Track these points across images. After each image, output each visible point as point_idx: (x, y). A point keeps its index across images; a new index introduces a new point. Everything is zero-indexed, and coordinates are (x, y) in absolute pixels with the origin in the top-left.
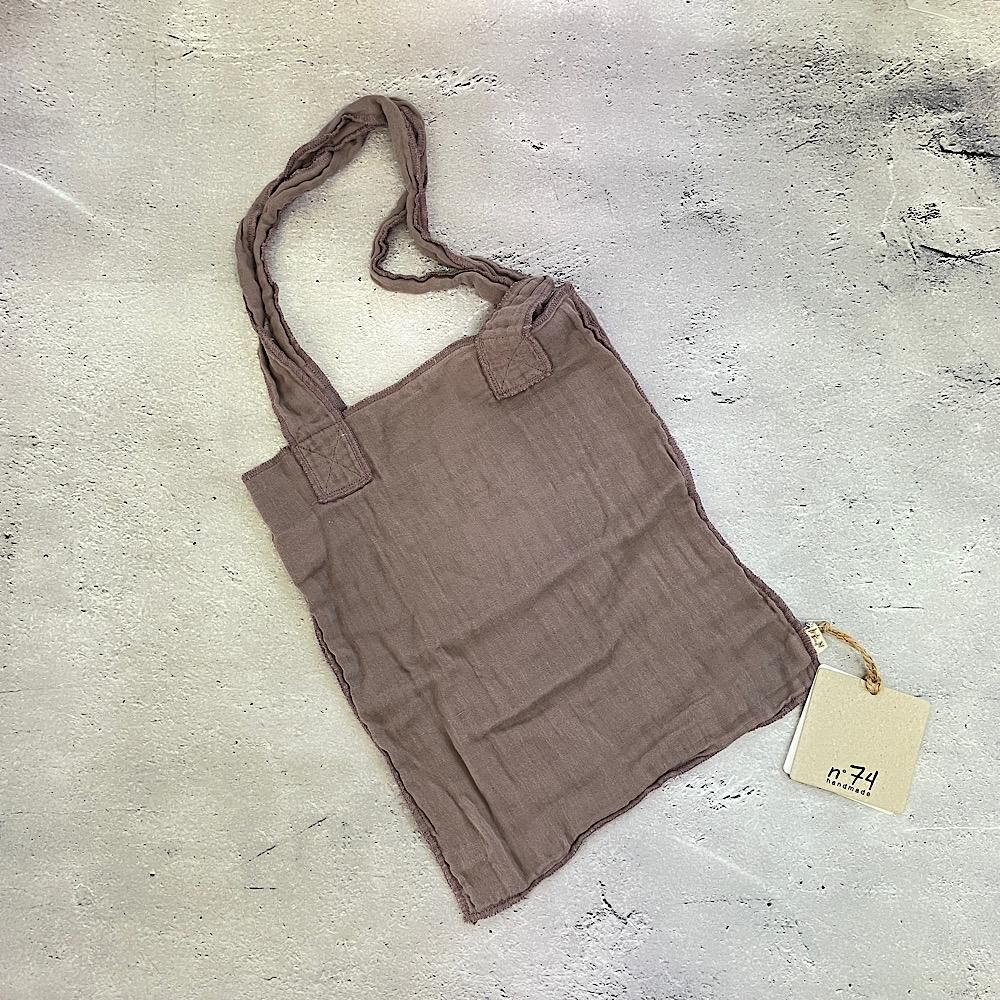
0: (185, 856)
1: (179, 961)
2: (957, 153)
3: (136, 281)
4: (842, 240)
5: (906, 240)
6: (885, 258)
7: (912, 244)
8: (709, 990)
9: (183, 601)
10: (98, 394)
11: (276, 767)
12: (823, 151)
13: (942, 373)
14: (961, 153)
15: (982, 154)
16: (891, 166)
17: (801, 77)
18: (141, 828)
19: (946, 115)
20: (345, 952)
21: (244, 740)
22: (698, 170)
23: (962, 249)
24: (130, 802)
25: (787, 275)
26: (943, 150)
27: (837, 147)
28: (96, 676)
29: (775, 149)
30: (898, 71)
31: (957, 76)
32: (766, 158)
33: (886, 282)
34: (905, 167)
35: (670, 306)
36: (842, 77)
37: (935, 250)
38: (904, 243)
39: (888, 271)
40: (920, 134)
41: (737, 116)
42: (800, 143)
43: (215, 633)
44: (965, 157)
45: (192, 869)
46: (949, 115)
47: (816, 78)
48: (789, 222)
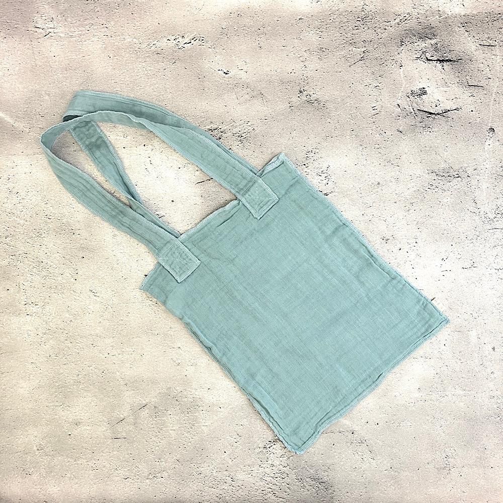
0: (84, 426)
1: (85, 473)
2: (435, 61)
3: (38, 154)
4: (378, 110)
5: (411, 108)
6: (400, 117)
7: (413, 109)
8: (326, 473)
9: (73, 307)
10: (25, 210)
11: (122, 383)
12: (367, 64)
13: (430, 173)
14: (437, 60)
15: (447, 61)
16: (402, 70)
17: (356, 26)
18: (63, 413)
19: (429, 41)
20: (160, 465)
21: (106, 371)
22: (306, 79)
23: (439, 110)
24: (57, 402)
25: (352, 130)
26: (428, 60)
27: (374, 62)
28: (37, 345)
29: (344, 65)
30: (404, 20)
31: (434, 20)
32: (340, 70)
33: (401, 129)
34: (409, 69)
35: (295, 149)
36: (376, 25)
37: (425, 111)
38: (410, 109)
39: (402, 124)
40: (416, 52)
41: (324, 50)
42: (356, 61)
43: (89, 321)
44: (438, 62)
45: (87, 431)
46: (430, 41)
47: (363, 26)
48: (351, 102)
